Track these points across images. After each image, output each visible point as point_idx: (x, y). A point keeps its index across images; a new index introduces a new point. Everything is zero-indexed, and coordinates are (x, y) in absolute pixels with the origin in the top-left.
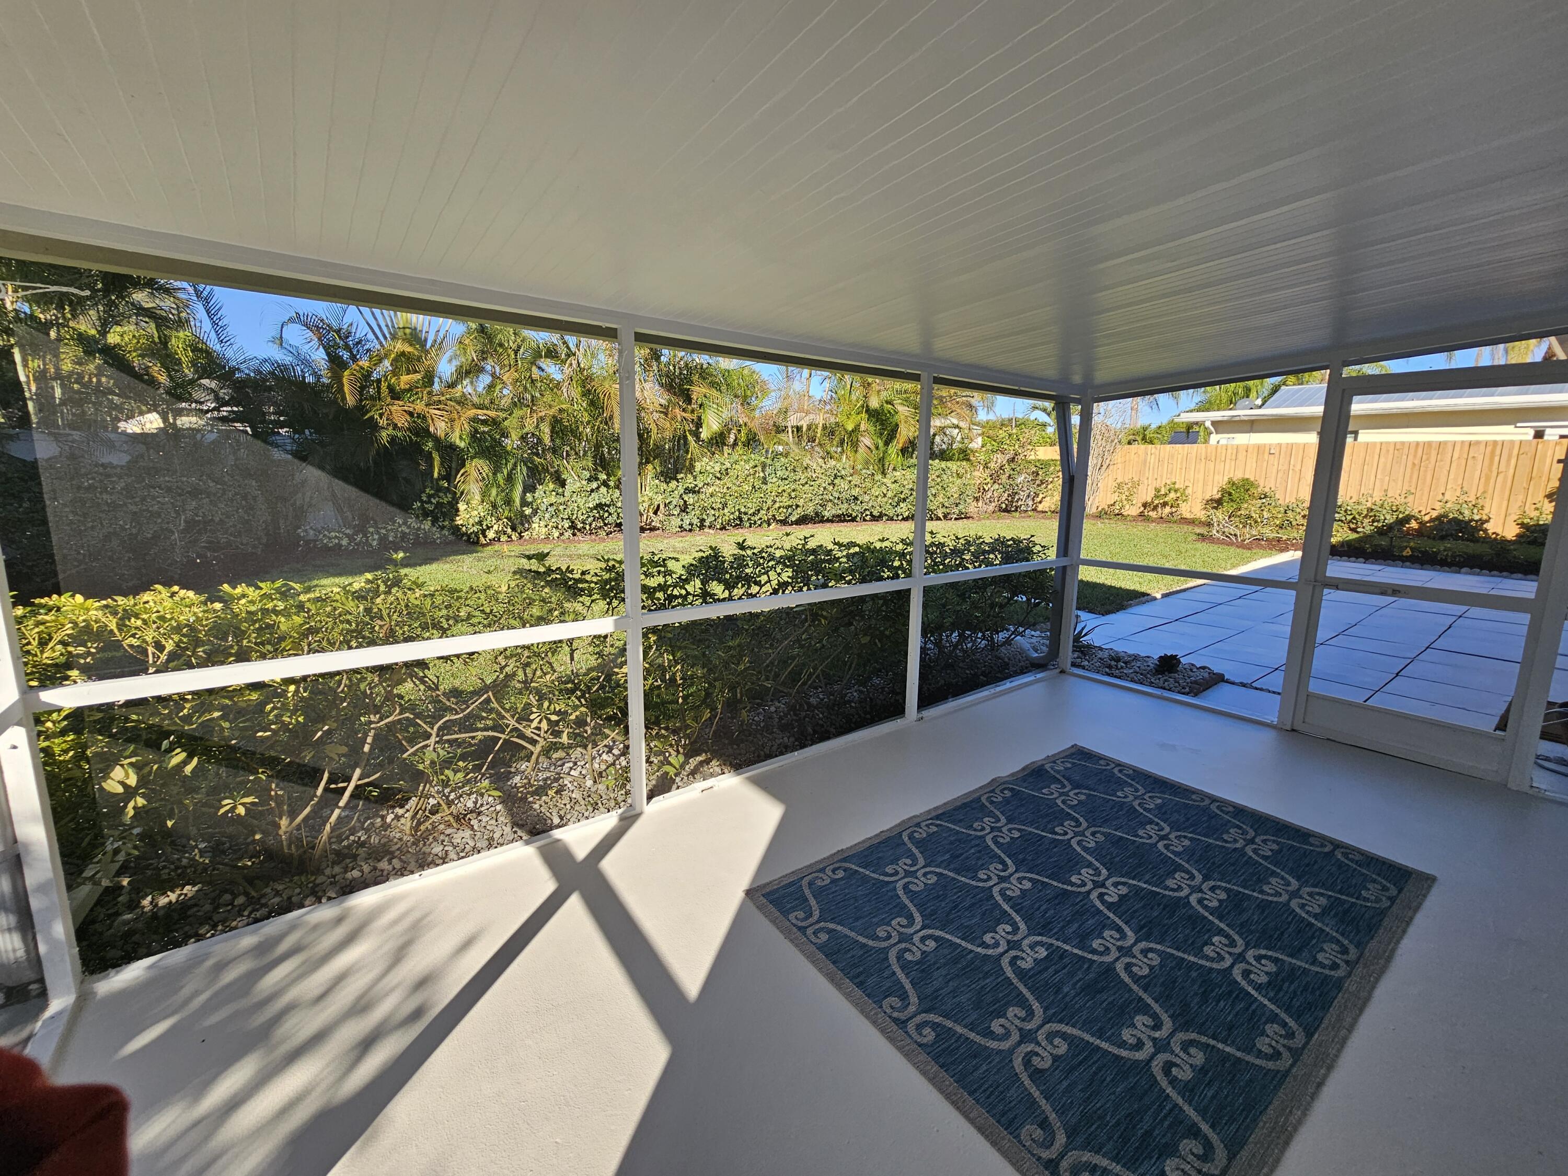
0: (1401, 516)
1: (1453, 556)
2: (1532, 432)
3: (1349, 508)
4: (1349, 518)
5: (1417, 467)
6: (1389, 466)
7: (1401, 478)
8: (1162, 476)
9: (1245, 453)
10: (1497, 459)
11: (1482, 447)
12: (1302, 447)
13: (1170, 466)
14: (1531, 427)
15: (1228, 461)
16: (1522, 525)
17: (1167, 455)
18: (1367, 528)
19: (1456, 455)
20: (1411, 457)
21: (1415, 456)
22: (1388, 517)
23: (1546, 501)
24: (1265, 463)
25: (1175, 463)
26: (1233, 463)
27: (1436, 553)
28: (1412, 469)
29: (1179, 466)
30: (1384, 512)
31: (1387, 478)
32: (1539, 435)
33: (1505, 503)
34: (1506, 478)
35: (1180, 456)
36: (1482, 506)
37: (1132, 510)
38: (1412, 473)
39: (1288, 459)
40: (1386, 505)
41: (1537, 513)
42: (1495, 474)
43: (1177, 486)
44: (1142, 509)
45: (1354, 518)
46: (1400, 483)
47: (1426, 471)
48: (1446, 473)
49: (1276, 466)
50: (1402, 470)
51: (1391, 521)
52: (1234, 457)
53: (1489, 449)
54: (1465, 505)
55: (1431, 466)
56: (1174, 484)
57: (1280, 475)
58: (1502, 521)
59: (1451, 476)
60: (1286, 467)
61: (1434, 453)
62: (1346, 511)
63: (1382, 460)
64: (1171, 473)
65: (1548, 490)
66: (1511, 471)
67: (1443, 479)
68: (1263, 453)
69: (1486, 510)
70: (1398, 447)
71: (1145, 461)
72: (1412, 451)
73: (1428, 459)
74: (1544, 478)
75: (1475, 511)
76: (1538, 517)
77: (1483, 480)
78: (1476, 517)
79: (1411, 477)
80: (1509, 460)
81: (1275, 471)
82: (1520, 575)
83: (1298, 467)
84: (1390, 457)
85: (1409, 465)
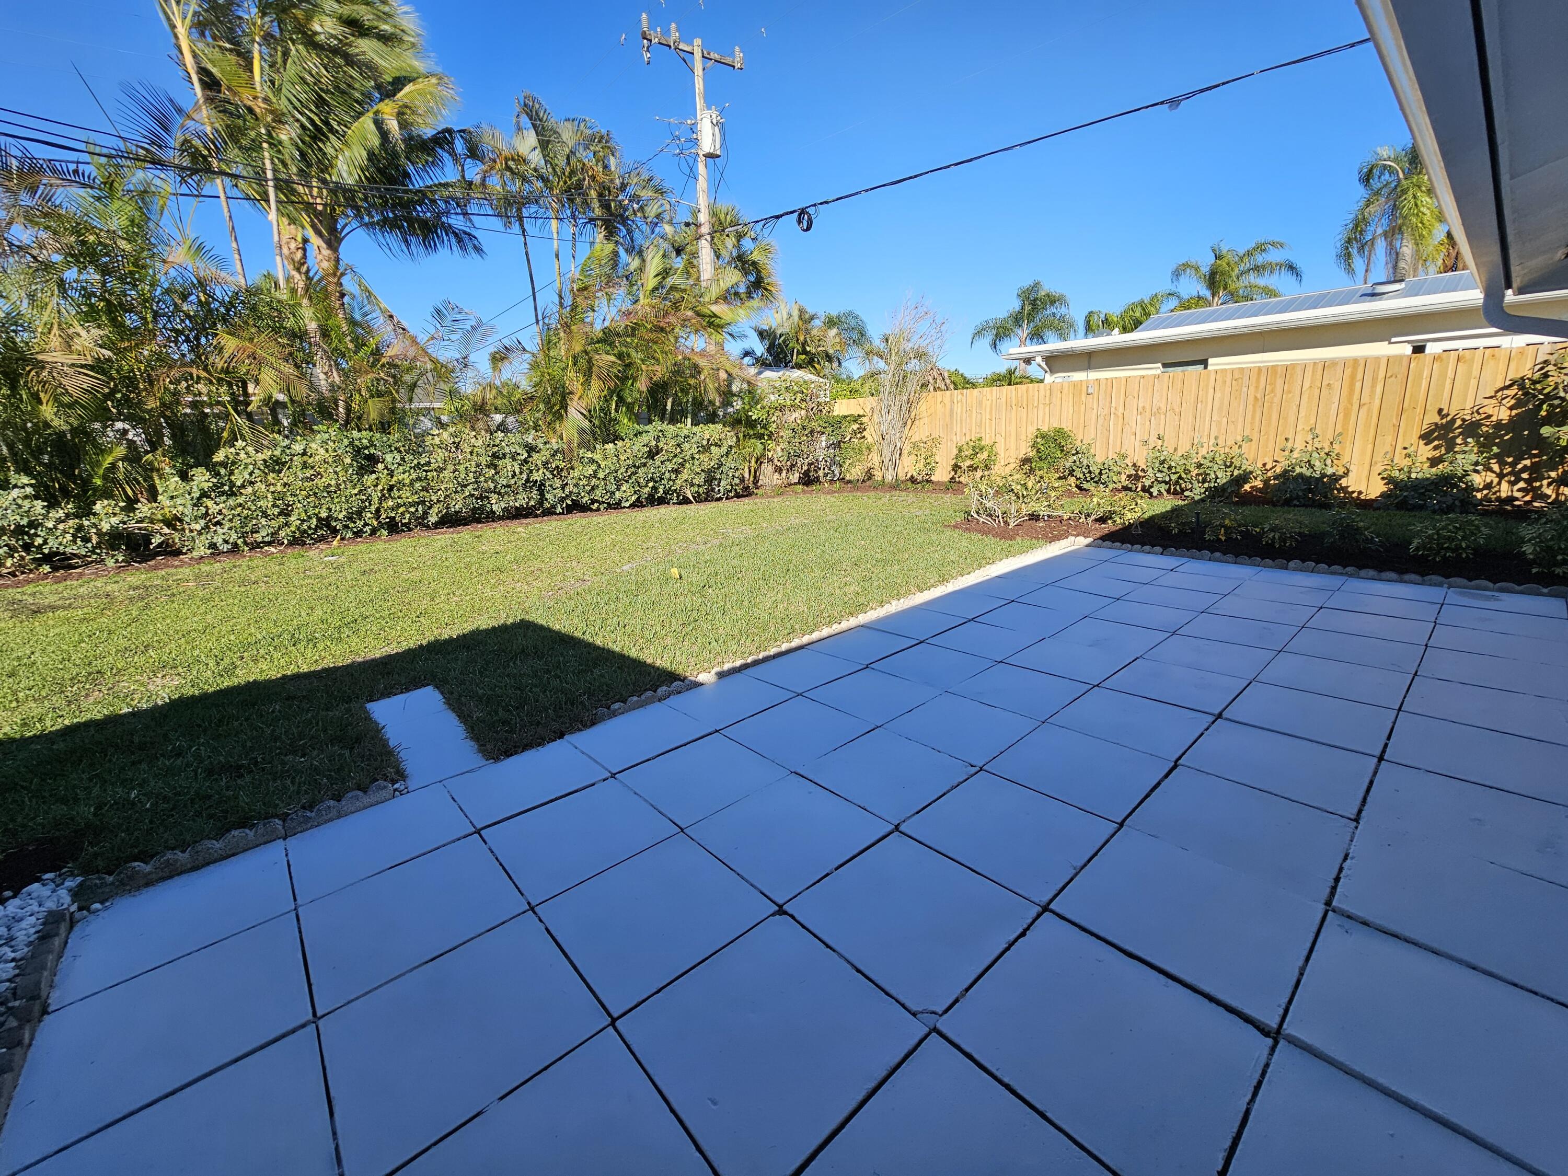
0: (1236, 473)
1: (1283, 540)
2: (1408, 349)
3: (1173, 464)
4: (1174, 477)
5: (1260, 403)
6: (1226, 402)
7: (1241, 419)
8: (971, 431)
9: (1059, 395)
10: (1358, 385)
11: (1340, 369)
12: (1123, 382)
13: (979, 416)
14: (1408, 342)
15: (1041, 406)
16: (1390, 480)
17: (974, 402)
18: (1197, 492)
19: (1307, 384)
20: (1252, 389)
21: (1257, 387)
22: (1220, 474)
23: (1422, 442)
24: (1083, 406)
25: (983, 412)
26: (1047, 408)
27: (1260, 535)
28: (1254, 406)
29: (988, 417)
30: (1216, 467)
31: (1225, 420)
32: (1419, 349)
33: (1370, 446)
34: (1369, 411)
35: (988, 403)
36: (1338, 455)
37: (942, 475)
38: (1254, 411)
39: (1108, 400)
40: (1217, 459)
41: (1406, 462)
42: (1356, 406)
43: (983, 443)
44: (953, 473)
45: (1180, 477)
46: (1240, 427)
47: (1270, 407)
48: (1295, 408)
49: (1095, 411)
50: (1242, 408)
51: (1224, 481)
52: (1048, 402)
53: (1348, 371)
54: (1315, 455)
55: (1277, 400)
56: (980, 439)
57: (1100, 421)
58: (1366, 472)
59: (1302, 414)
60: (1106, 411)
61: (1279, 382)
62: (1170, 468)
63: (1218, 395)
64: (980, 426)
65: (1425, 427)
66: (1377, 402)
67: (1292, 419)
68: (1080, 394)
69: (1345, 459)
70: (1236, 376)
71: (952, 410)
72: (1253, 379)
73: (1273, 391)
74: (1419, 410)
75: (1329, 462)
76: (1410, 467)
77: (1341, 416)
78: (1329, 471)
79: (1253, 418)
80: (1373, 386)
81: (1094, 417)
82: (1372, 573)
83: (1121, 410)
84: (1228, 390)
85: (1251, 398)
